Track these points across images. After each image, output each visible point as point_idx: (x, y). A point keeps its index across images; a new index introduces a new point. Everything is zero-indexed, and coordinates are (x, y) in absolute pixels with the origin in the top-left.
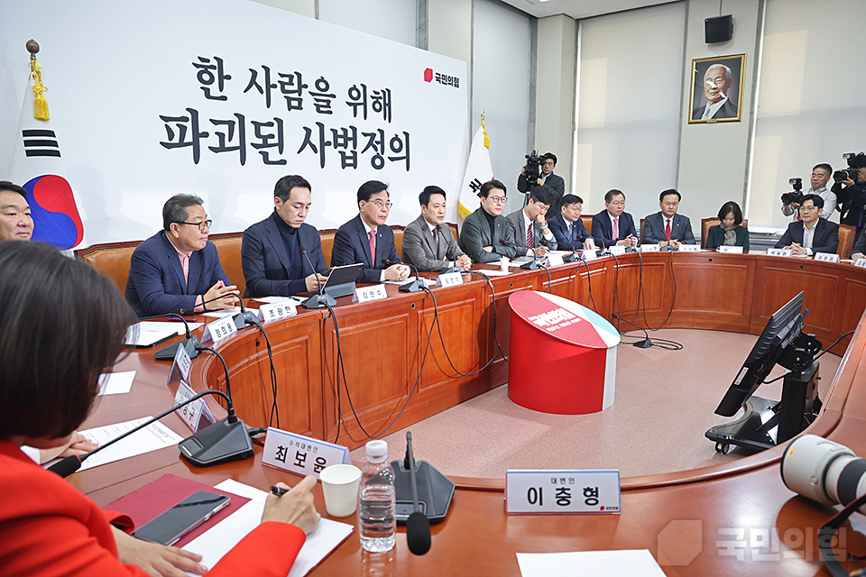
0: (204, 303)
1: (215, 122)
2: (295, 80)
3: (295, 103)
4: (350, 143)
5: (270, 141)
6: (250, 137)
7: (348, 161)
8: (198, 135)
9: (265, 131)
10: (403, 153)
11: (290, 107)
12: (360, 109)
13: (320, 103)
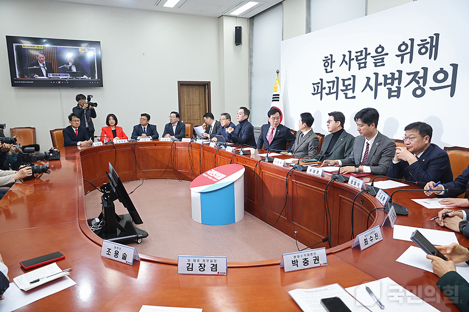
1: (328, 82)
2: (364, 53)
3: (362, 65)
4: (396, 82)
5: (349, 87)
7: (393, 94)
11: (360, 68)
13: (377, 61)
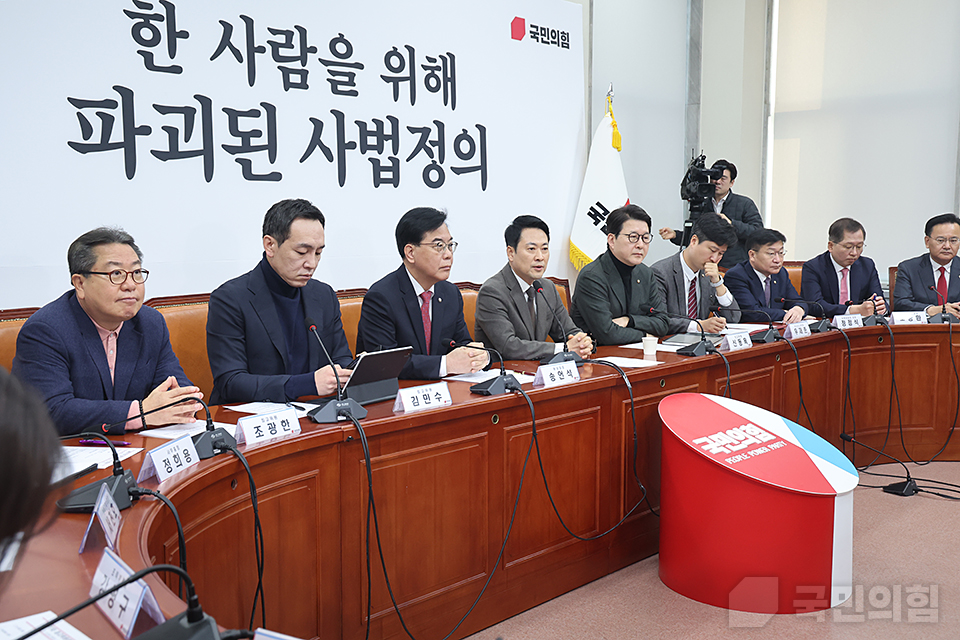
0: (142, 414)
1: (163, 110)
2: (296, 40)
3: (295, 78)
4: (388, 145)
5: (254, 142)
6: (222, 134)
7: (384, 175)
8: (132, 131)
9: (245, 124)
10: (476, 161)
11: (288, 85)
12: (404, 87)
13: (337, 78)
